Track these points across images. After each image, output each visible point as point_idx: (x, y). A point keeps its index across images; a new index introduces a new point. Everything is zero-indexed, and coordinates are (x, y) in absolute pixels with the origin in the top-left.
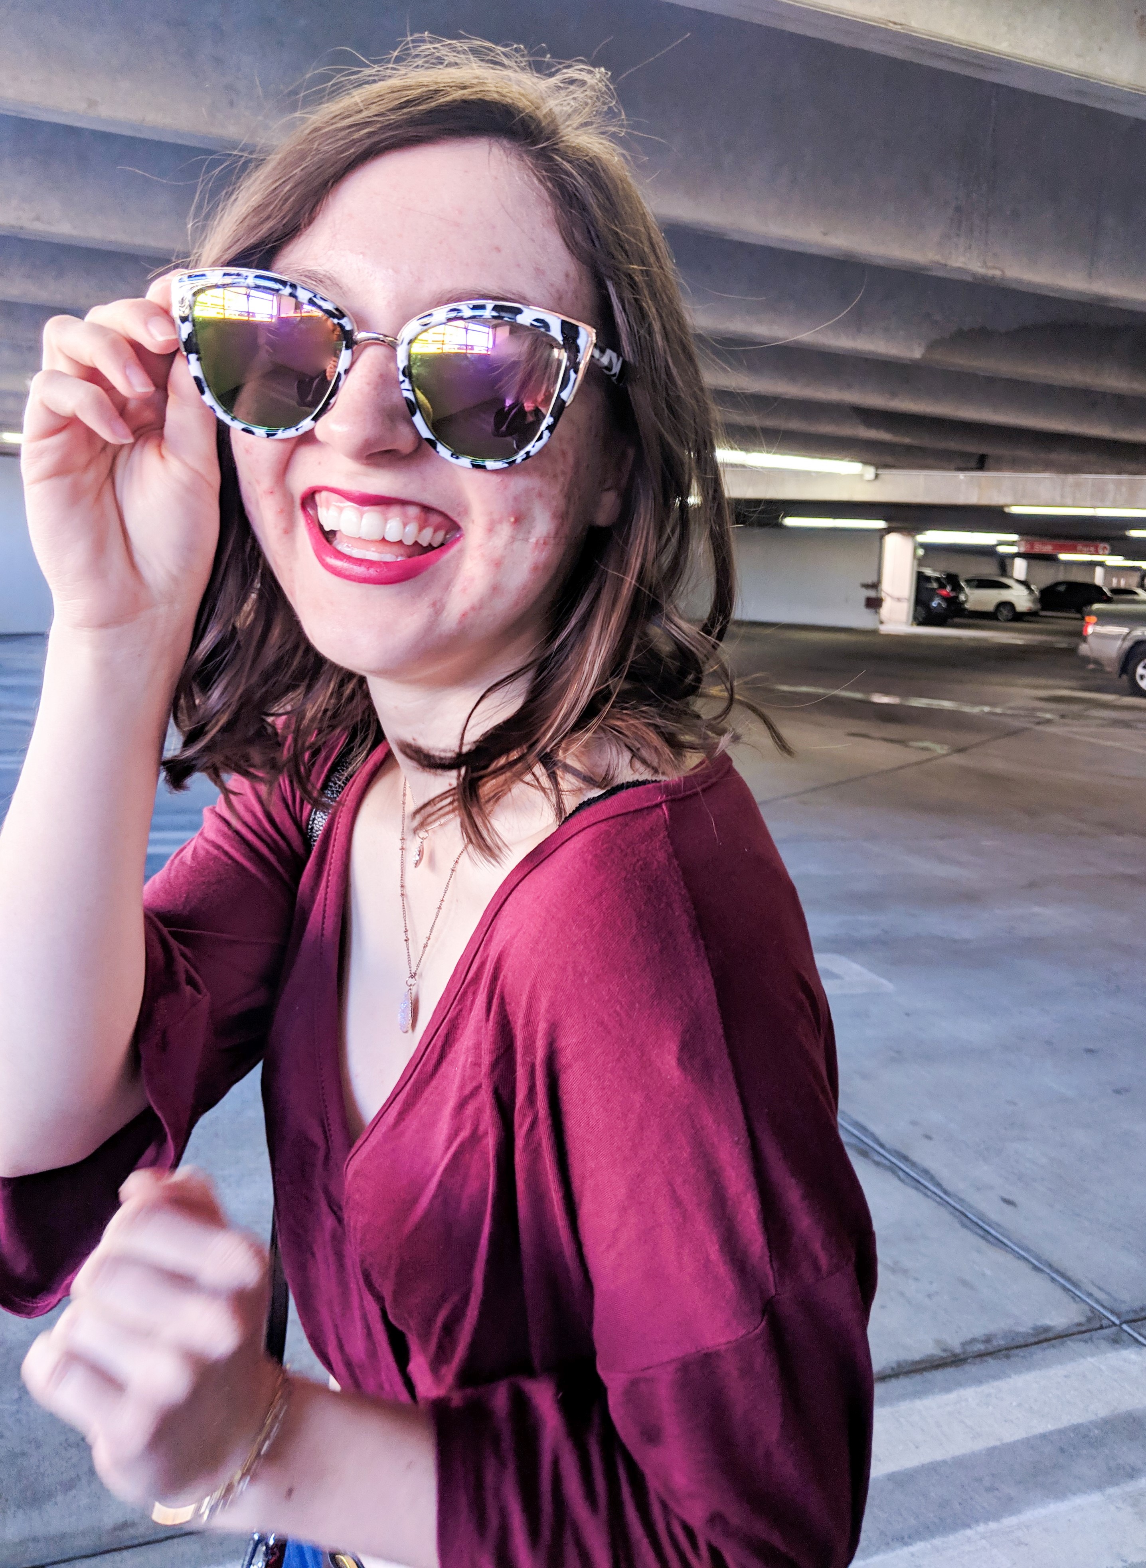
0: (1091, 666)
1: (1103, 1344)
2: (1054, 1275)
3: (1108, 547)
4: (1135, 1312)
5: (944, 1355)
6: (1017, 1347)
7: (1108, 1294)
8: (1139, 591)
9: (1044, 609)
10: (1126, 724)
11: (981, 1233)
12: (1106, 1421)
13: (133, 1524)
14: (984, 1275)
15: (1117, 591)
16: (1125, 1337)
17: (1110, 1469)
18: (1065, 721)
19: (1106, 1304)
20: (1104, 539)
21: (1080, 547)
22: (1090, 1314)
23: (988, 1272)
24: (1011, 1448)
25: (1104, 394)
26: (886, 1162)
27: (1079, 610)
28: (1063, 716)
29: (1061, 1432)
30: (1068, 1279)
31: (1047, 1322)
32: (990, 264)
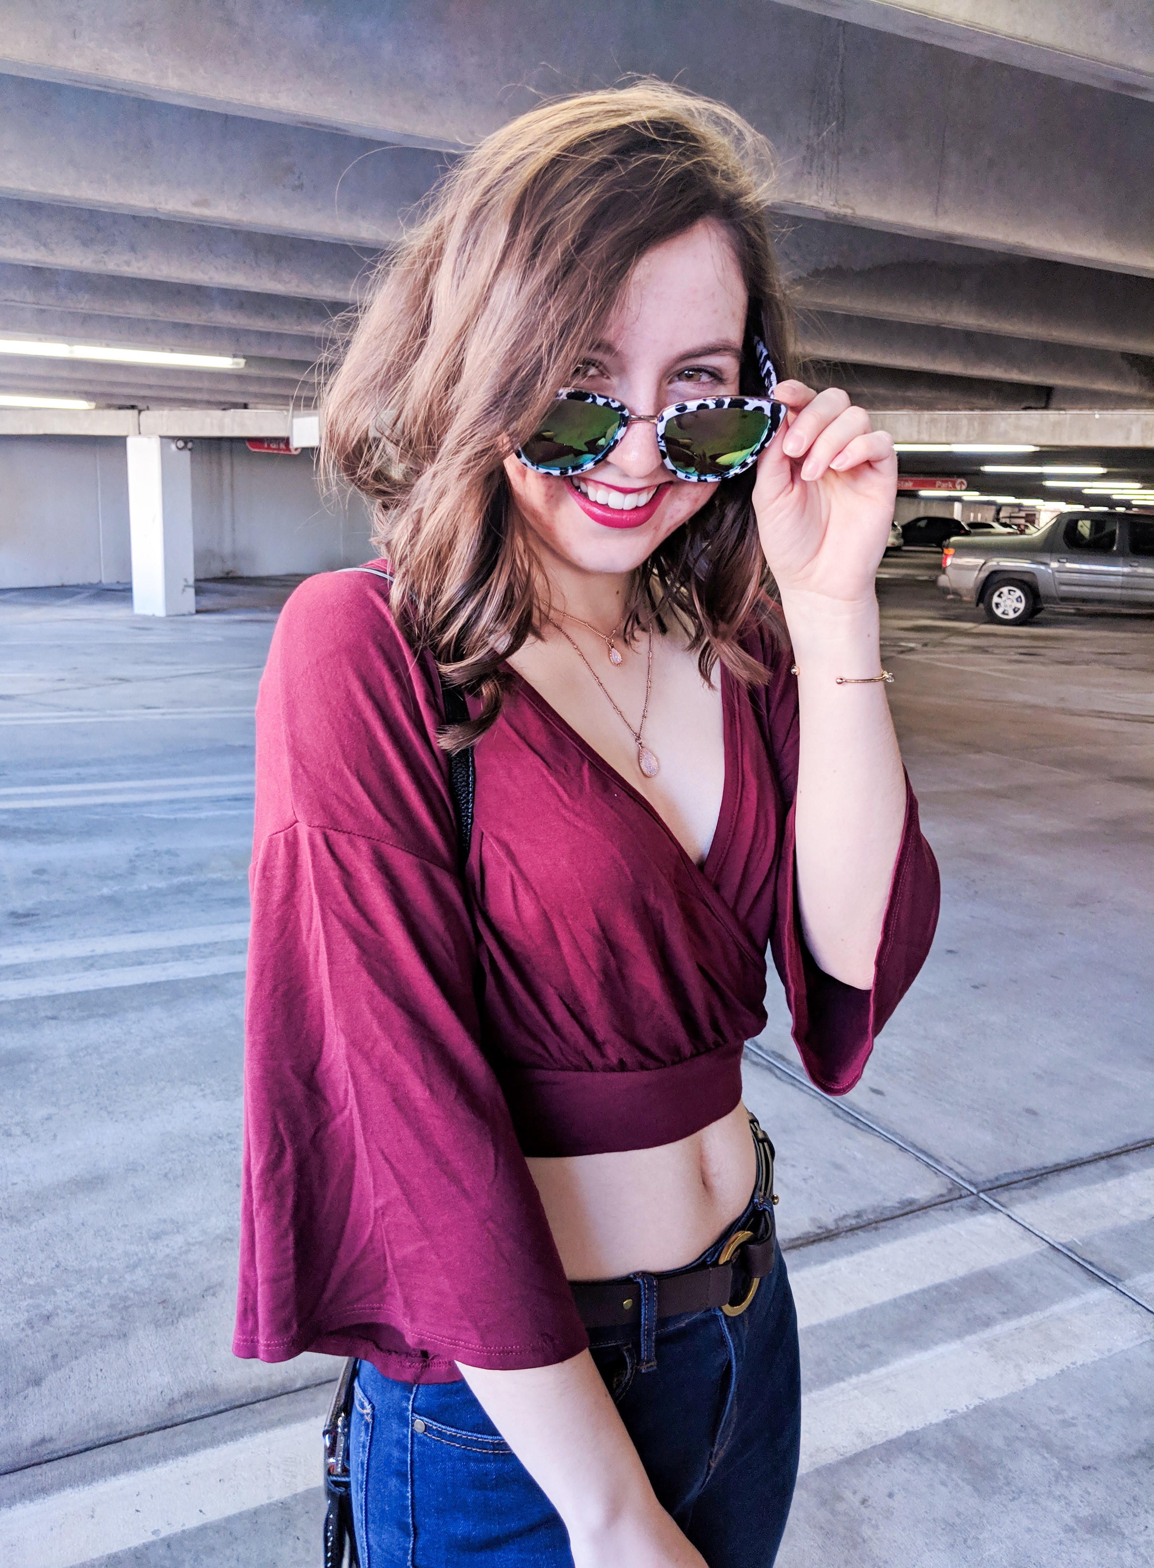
0: (950, 597)
1: (962, 1211)
2: (919, 1155)
3: (965, 482)
4: (991, 1181)
5: (819, 1231)
6: (885, 1220)
7: (966, 1167)
8: (995, 524)
9: (905, 544)
10: (983, 650)
11: (852, 1120)
12: (964, 1279)
13: (51, 1440)
14: (855, 1158)
15: (975, 525)
16: (982, 1204)
17: (968, 1320)
18: (925, 649)
19: (964, 1176)
20: (961, 475)
21: (938, 483)
22: (950, 1186)
23: (859, 1156)
24: (881, 1308)
25: (954, 332)
26: (765, 1063)
27: (940, 545)
28: (925, 645)
29: (924, 1291)
30: (930, 1156)
31: (911, 1195)
32: (841, 203)
